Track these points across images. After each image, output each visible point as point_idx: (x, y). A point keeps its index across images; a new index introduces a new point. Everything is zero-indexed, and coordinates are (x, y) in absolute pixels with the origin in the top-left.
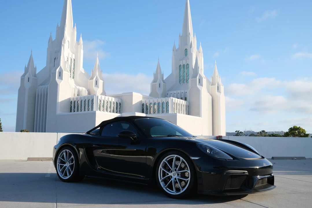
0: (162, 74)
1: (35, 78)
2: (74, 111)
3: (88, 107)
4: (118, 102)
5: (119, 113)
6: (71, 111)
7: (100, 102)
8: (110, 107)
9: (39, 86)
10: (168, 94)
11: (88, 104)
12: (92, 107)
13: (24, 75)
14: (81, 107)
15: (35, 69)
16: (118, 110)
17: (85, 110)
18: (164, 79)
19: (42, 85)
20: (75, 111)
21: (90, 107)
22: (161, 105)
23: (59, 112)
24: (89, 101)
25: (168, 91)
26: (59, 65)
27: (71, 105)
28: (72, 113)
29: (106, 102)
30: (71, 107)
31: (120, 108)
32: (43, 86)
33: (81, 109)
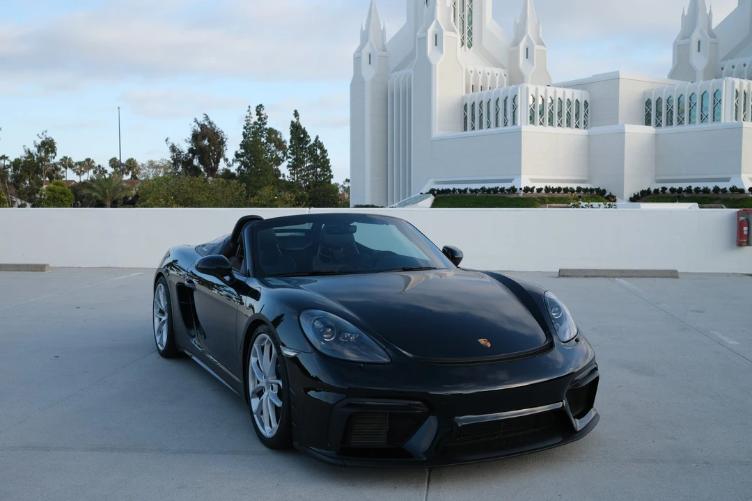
0: (708, 12)
1: (384, 53)
2: (473, 129)
3: (505, 116)
4: (579, 101)
5: (583, 126)
6: (465, 129)
7: (534, 102)
8: (560, 114)
9: (393, 71)
10: (722, 69)
11: (505, 110)
12: (514, 116)
13: (360, 50)
14: (489, 118)
15: (383, 32)
16: (582, 119)
17: (497, 125)
18: (714, 27)
19: (397, 69)
20: (476, 127)
21: (509, 116)
22: (698, 101)
23: (437, 131)
24: (505, 100)
25: (726, 59)
26: (432, 17)
27: (465, 114)
28: (469, 132)
29: (549, 101)
30: (466, 118)
31: (585, 115)
32: (403, 72)
33: (488, 123)
